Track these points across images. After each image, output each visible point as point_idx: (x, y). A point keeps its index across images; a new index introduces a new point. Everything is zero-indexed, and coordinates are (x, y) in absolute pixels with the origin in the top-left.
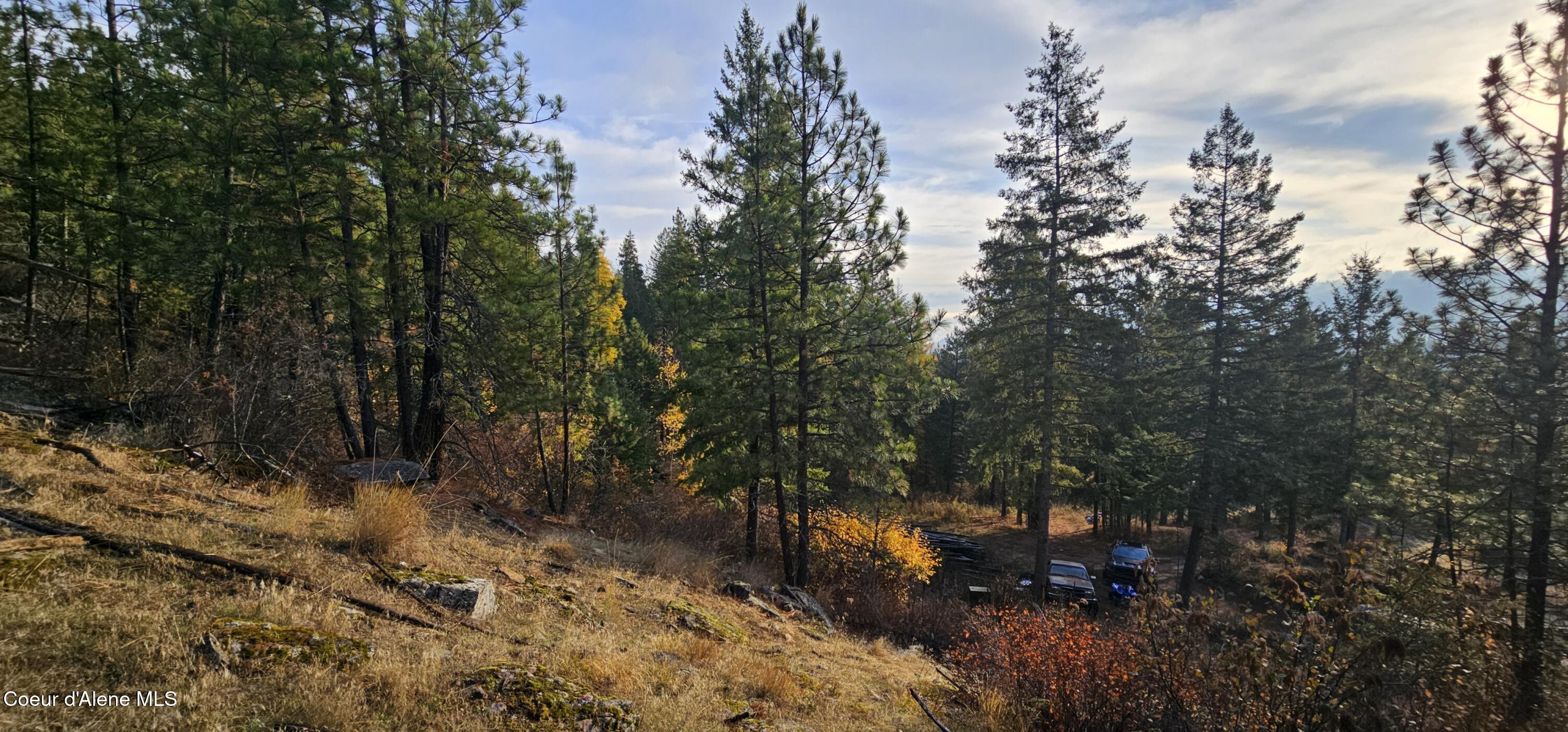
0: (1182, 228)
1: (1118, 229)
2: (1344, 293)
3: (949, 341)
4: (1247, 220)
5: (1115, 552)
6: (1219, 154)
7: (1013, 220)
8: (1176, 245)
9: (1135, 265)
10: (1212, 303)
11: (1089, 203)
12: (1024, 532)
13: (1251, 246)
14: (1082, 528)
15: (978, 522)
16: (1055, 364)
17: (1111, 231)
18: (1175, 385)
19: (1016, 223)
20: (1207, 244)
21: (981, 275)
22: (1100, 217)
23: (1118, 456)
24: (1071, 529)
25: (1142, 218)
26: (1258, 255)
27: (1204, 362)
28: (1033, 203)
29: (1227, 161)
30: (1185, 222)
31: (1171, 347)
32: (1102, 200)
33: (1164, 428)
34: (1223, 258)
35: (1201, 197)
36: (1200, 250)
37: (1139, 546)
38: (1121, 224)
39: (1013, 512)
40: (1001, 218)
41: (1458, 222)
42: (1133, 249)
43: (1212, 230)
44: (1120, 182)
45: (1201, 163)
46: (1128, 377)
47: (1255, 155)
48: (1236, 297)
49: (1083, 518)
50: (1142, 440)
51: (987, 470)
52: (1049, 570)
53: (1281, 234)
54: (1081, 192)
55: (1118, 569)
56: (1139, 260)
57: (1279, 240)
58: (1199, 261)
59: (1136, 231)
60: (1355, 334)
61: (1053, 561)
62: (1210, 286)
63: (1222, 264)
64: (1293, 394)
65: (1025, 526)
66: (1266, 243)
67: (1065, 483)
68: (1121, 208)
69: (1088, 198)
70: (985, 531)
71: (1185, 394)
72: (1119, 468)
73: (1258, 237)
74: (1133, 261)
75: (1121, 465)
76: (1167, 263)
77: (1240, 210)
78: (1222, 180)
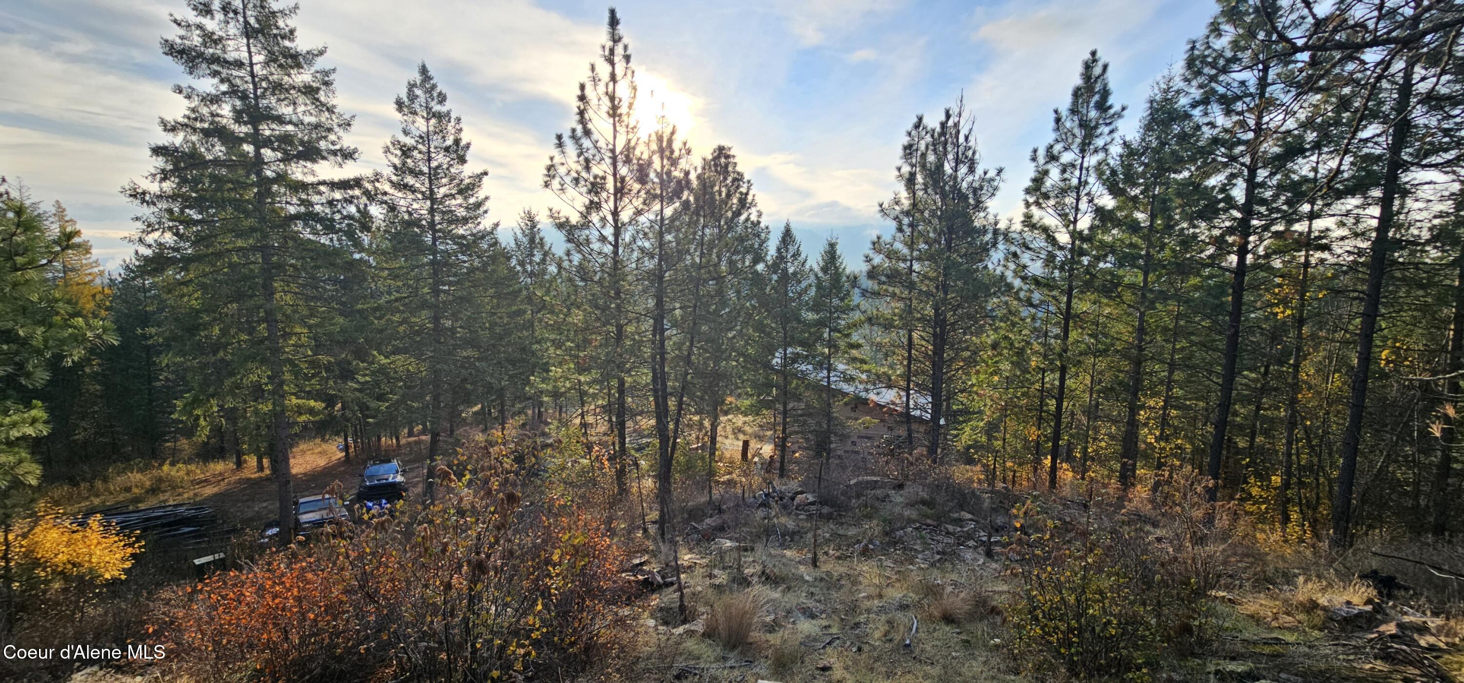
0: (395, 167)
1: (332, 158)
2: (520, 235)
3: (127, 268)
4: (448, 169)
5: (367, 472)
6: (421, 106)
7: (198, 125)
8: (391, 182)
9: (352, 197)
10: (428, 239)
11: (296, 125)
12: (267, 479)
13: (454, 192)
14: (334, 458)
15: (206, 482)
16: (277, 296)
17: (324, 158)
18: (403, 312)
19: (203, 130)
20: (417, 185)
21: (154, 188)
22: (309, 142)
23: (358, 382)
24: (322, 462)
25: (355, 151)
26: (459, 200)
27: (426, 290)
28: (226, 110)
29: (428, 113)
30: (397, 161)
31: (396, 277)
32: (309, 124)
33: (396, 351)
34: (433, 201)
35: (409, 141)
36: (412, 190)
37: (389, 461)
38: (334, 153)
39: (252, 461)
40: (181, 120)
42: (348, 181)
43: (421, 173)
44: (328, 109)
45: (406, 110)
46: (360, 306)
47: (449, 113)
48: (448, 234)
49: (334, 448)
50: (379, 364)
51: (202, 422)
52: (297, 510)
53: (474, 185)
54: (285, 110)
55: (371, 488)
56: (357, 192)
57: (473, 189)
58: (414, 200)
59: (350, 162)
60: (529, 268)
61: (301, 500)
62: (424, 222)
63: (432, 204)
64: (495, 314)
65: (267, 472)
66: (465, 190)
67: (303, 418)
68: (332, 137)
69: (294, 118)
70: (216, 490)
71: (413, 320)
72: (358, 394)
73: (459, 185)
74: (350, 192)
75: (360, 391)
76: (385, 198)
77: (440, 159)
78: (425, 129)
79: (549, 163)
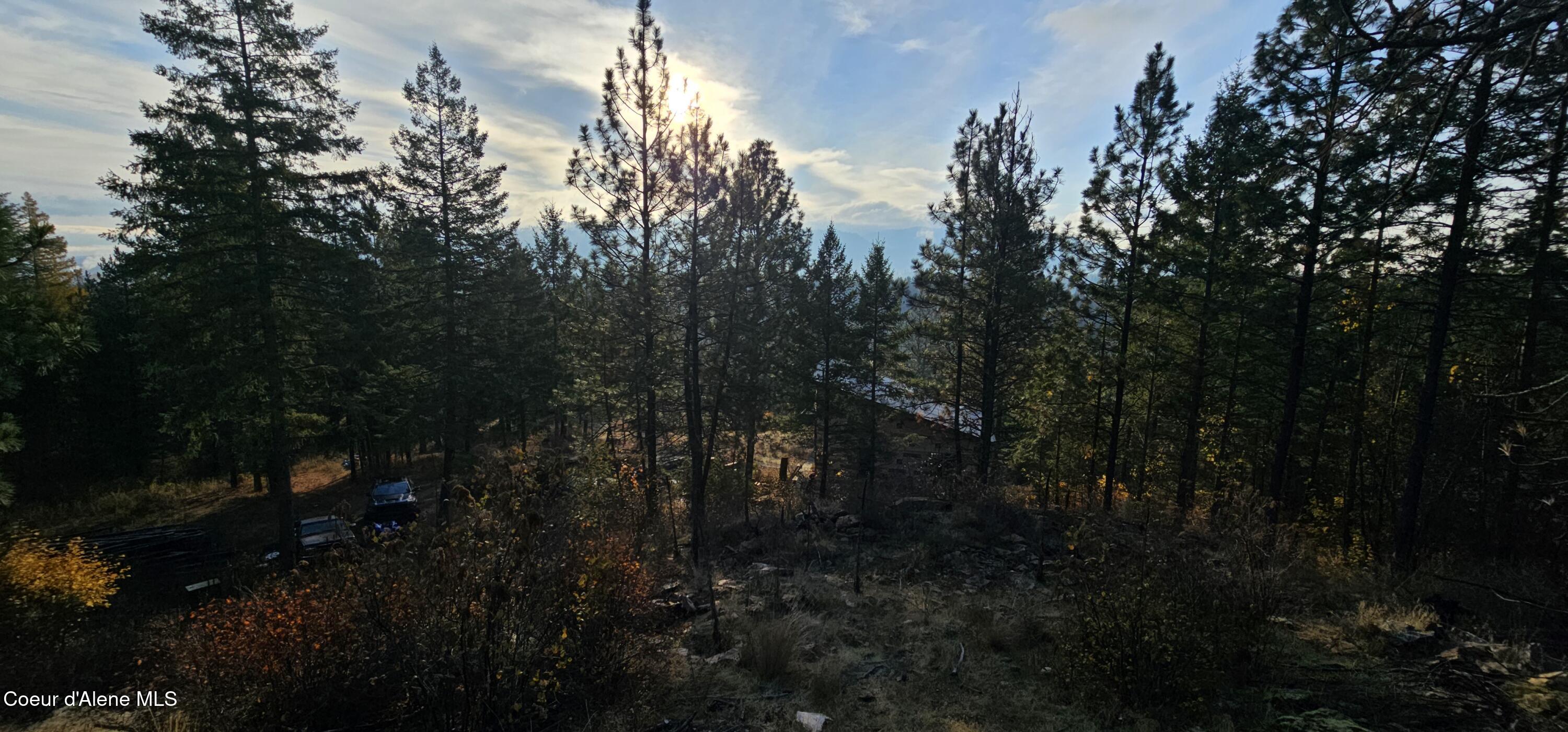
0: (404, 159)
1: (334, 149)
2: (541, 237)
3: (106, 267)
4: (462, 162)
5: (375, 492)
6: (432, 92)
7: (185, 110)
8: (400, 176)
9: (357, 192)
10: (441, 238)
11: (294, 112)
12: (266, 498)
13: (469, 187)
14: (338, 477)
15: (198, 502)
16: (275, 299)
17: (326, 149)
18: (414, 318)
19: (189, 116)
20: (429, 180)
21: (136, 179)
22: (309, 130)
23: (365, 394)
24: (326, 480)
25: (360, 141)
26: (475, 197)
27: (439, 295)
28: (215, 94)
29: (440, 101)
30: (406, 154)
31: (405, 281)
32: (308, 111)
33: (407, 361)
34: (447, 197)
35: (420, 132)
36: (424, 185)
37: (399, 480)
38: (337, 143)
39: (249, 480)
40: (165, 104)
41: (597, 189)
42: (353, 174)
43: (433, 166)
44: (329, 95)
45: (415, 96)
46: (366, 312)
47: (463, 101)
48: (462, 234)
49: (339, 465)
50: (389, 375)
51: (193, 437)
52: (299, 532)
53: (491, 180)
54: (282, 95)
55: (381, 508)
56: (362, 187)
57: (489, 185)
58: (425, 196)
59: (354, 154)
60: (551, 271)
61: (304, 522)
62: (436, 221)
63: (445, 201)
64: (514, 321)
65: (266, 491)
66: (481, 186)
67: (305, 433)
68: (334, 126)
69: (292, 105)
70: (209, 510)
71: (425, 326)
72: (365, 407)
73: (474, 180)
74: (355, 187)
75: (366, 403)
76: (393, 194)
77: (453, 151)
78: (437, 119)
79: (573, 157)
